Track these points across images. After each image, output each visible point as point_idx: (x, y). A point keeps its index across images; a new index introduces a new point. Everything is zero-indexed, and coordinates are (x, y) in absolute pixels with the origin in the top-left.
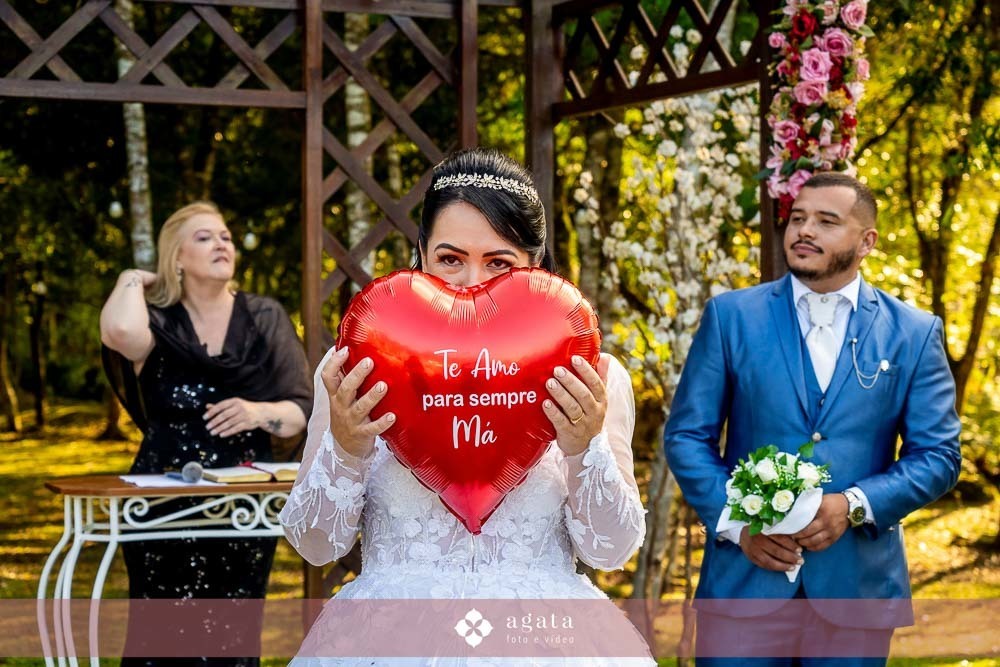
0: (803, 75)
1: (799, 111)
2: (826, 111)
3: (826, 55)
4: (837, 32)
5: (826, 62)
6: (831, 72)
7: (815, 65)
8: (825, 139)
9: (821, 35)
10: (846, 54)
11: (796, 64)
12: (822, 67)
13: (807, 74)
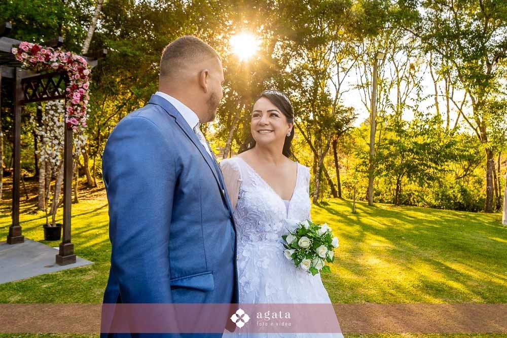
0: (74, 97)
1: (73, 105)
2: (79, 105)
3: (79, 94)
4: (82, 89)
5: (79, 95)
6: (80, 97)
7: (77, 96)
8: (79, 111)
9: (78, 89)
10: (84, 94)
11: (72, 95)
12: (78, 96)
13: (75, 97)
